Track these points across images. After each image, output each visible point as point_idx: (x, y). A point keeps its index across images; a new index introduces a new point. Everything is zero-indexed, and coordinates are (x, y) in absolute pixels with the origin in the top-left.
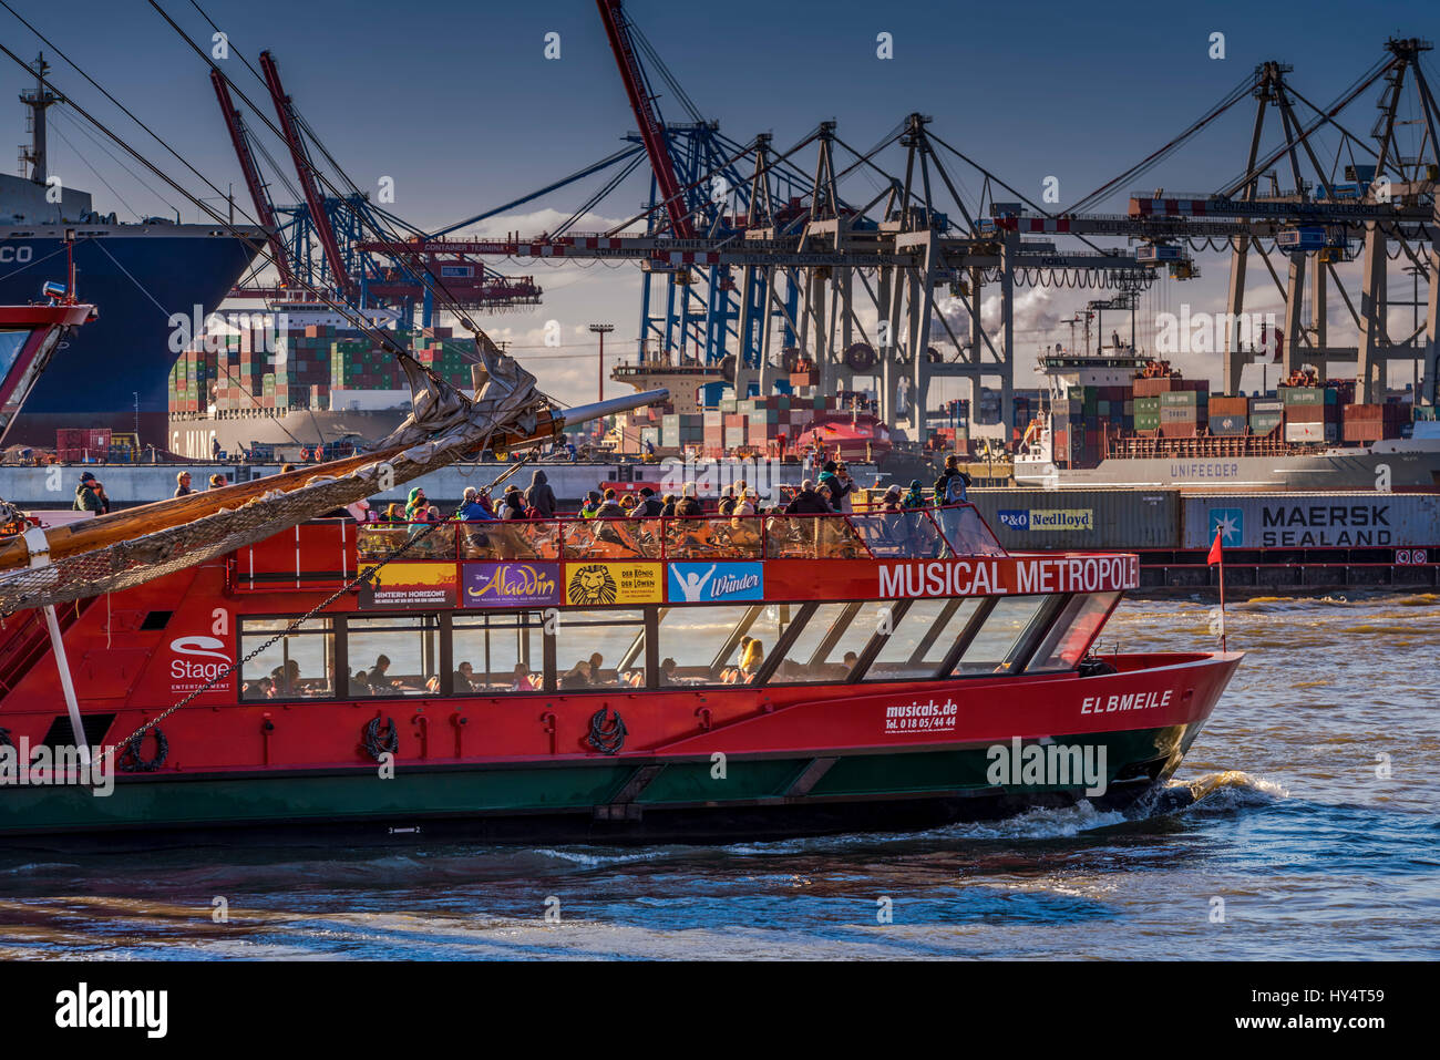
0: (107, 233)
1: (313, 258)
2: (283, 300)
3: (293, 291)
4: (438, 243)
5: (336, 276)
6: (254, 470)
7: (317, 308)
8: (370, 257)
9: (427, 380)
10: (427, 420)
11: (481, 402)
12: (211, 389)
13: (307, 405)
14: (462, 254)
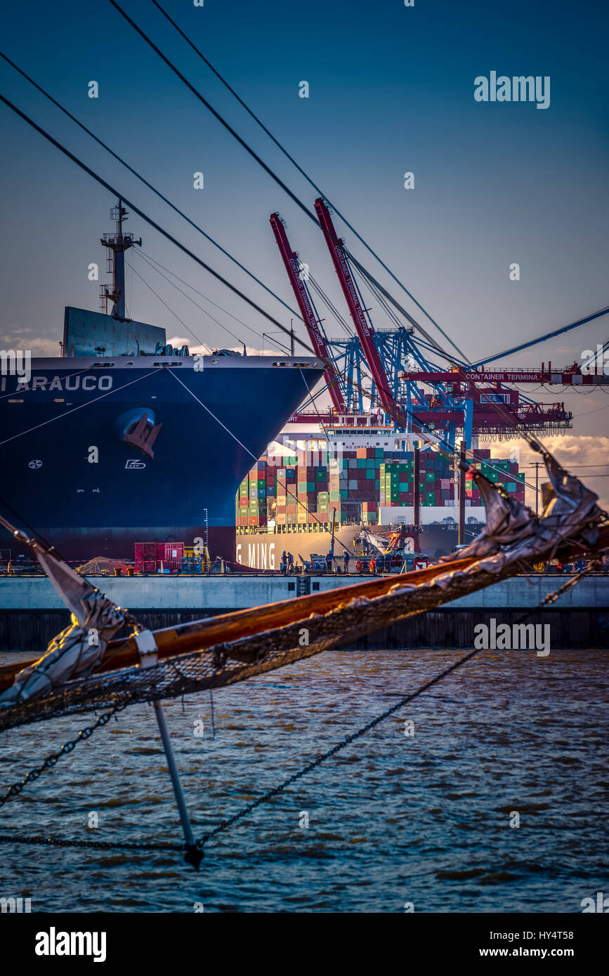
0: (180, 364)
1: (364, 386)
2: (336, 425)
3: (345, 417)
4: (477, 373)
5: (384, 401)
6: (313, 580)
7: (367, 432)
8: (415, 385)
9: (499, 497)
10: (499, 534)
11: (549, 517)
12: (271, 505)
13: (358, 520)
14: (499, 382)
